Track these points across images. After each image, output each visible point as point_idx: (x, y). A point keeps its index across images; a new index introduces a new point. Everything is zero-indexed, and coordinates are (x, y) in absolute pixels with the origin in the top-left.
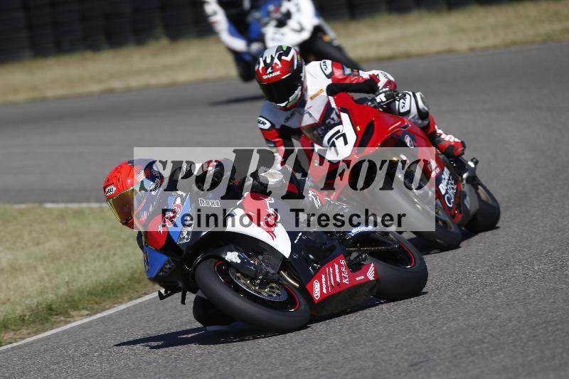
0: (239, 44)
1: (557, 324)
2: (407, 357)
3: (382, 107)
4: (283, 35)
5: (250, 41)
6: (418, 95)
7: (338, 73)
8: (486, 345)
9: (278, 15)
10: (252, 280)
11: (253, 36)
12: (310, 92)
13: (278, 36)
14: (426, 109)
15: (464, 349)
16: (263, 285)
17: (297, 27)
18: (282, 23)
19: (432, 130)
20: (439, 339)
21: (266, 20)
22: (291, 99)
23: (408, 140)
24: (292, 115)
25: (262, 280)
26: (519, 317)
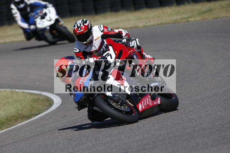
0: (25, 26)
1: (179, 137)
2: (119, 151)
3: (125, 44)
4: (43, 22)
5: (30, 25)
6: (137, 40)
7: (106, 30)
8: (151, 146)
9: (41, 14)
10: (117, 103)
11: (31, 22)
12: (95, 38)
13: (41, 23)
14: (140, 45)
15: (142, 147)
16: (121, 105)
17: (49, 19)
18: (43, 17)
19: (142, 53)
20: (132, 144)
21: (37, 16)
22: (88, 40)
23: (135, 57)
24: (87, 47)
25: (121, 103)
26: (164, 134)
